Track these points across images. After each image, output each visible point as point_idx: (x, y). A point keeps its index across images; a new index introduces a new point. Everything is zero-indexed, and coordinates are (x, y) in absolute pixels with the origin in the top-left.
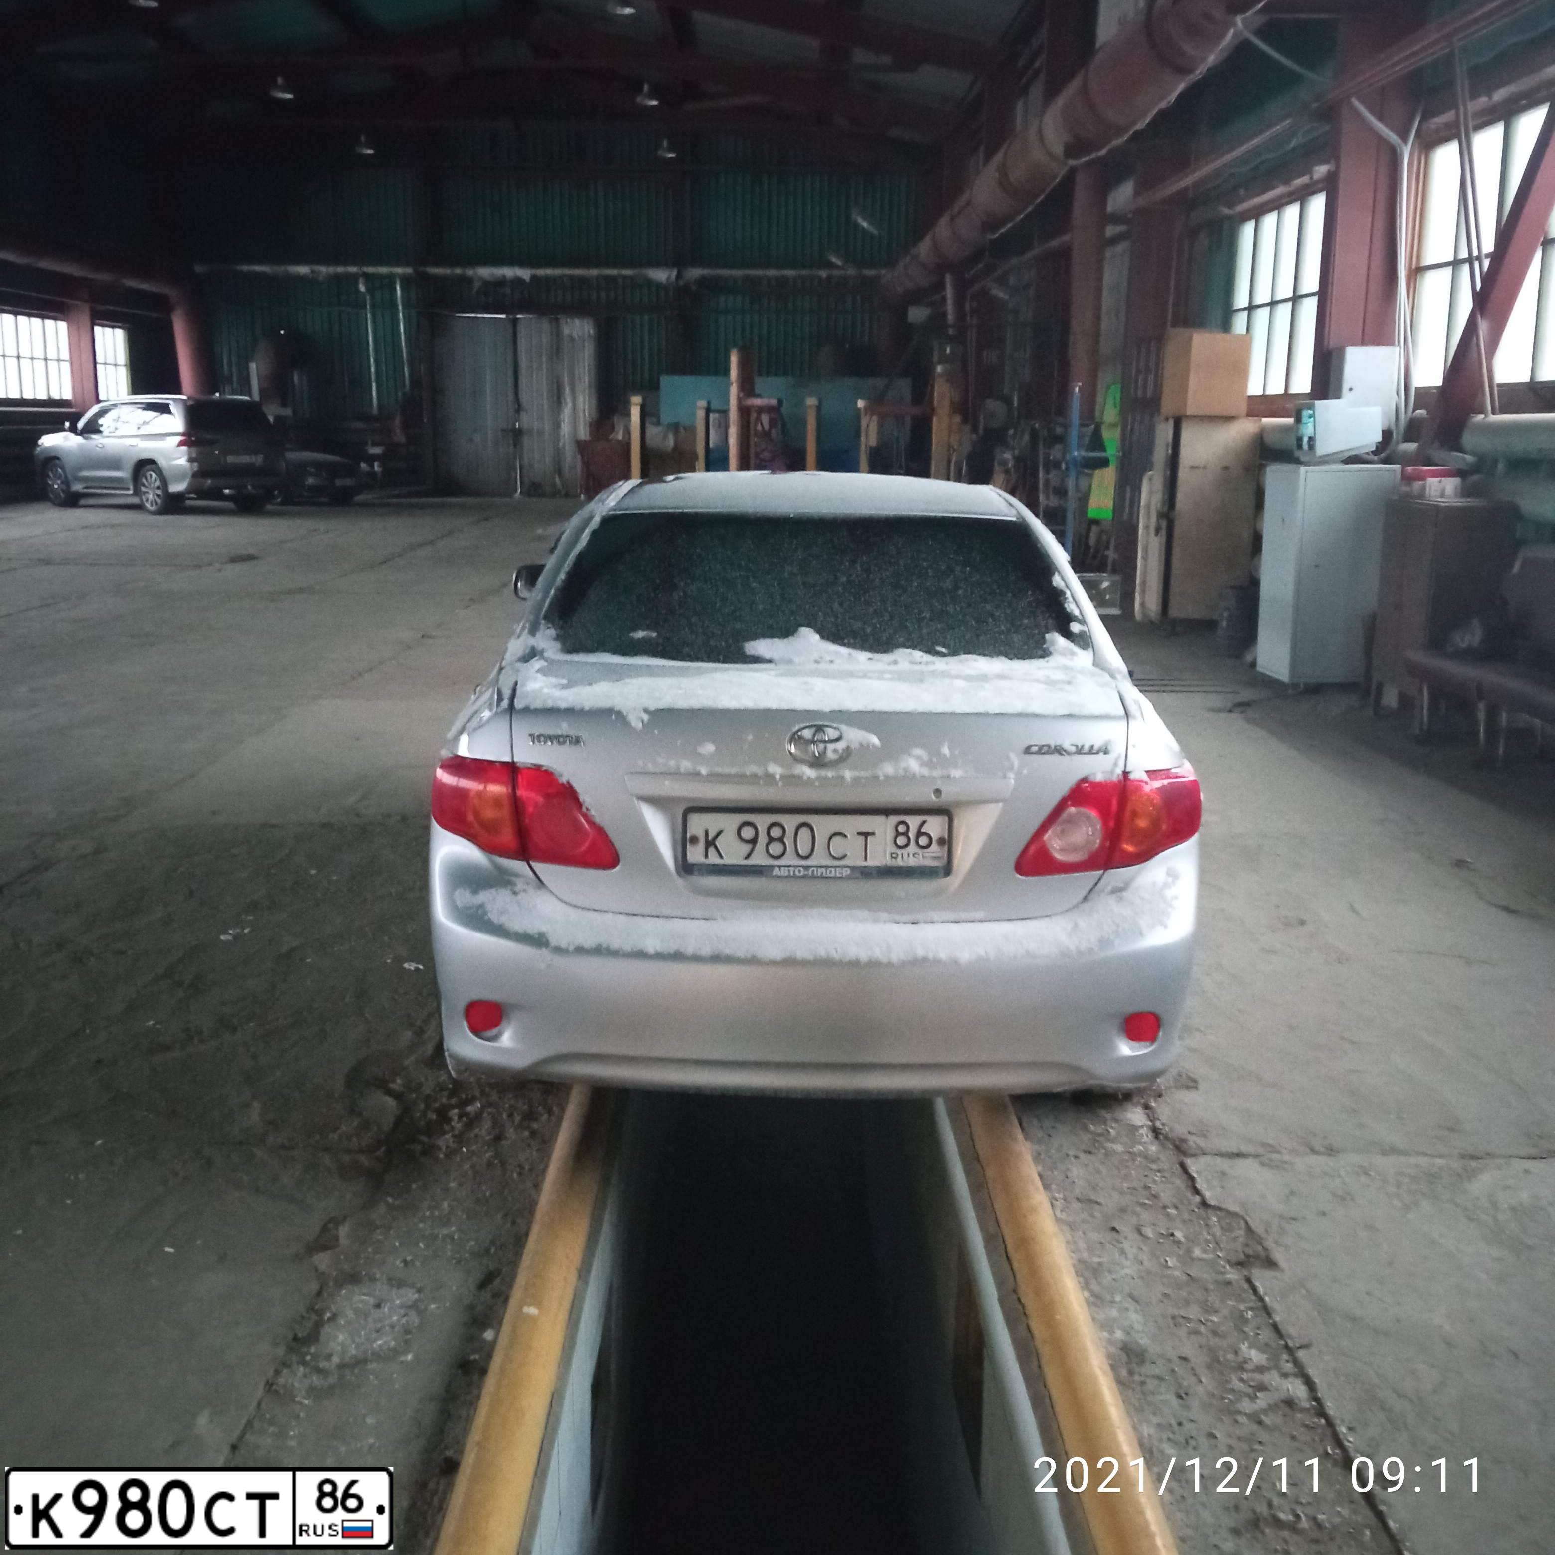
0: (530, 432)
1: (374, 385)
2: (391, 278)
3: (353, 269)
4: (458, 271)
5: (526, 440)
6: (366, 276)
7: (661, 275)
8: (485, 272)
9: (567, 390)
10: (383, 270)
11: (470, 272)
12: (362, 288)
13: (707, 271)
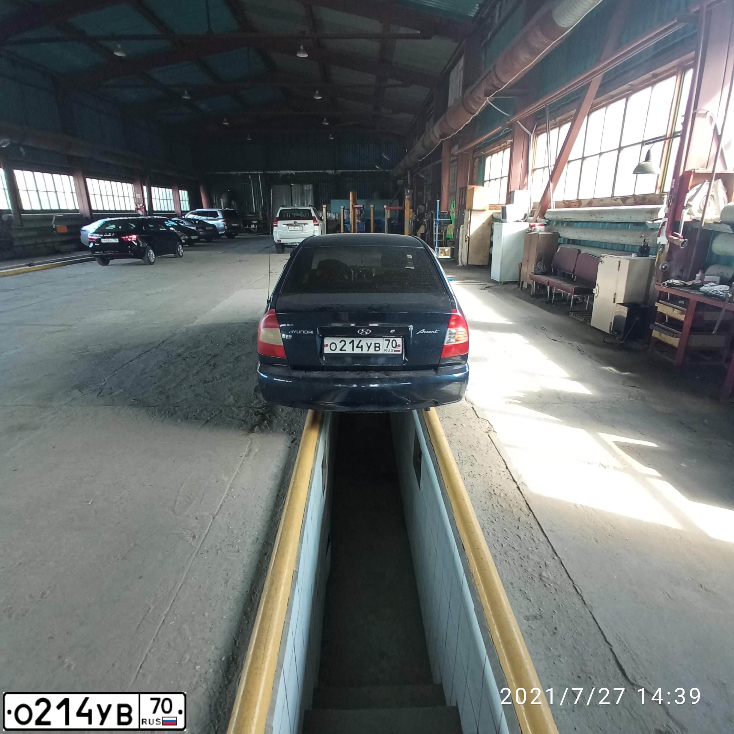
1: (254, 204)
2: (257, 174)
3: (247, 172)
4: (275, 172)
6: (251, 174)
7: (330, 172)
8: (283, 172)
10: (255, 172)
12: (250, 178)
13: (343, 171)
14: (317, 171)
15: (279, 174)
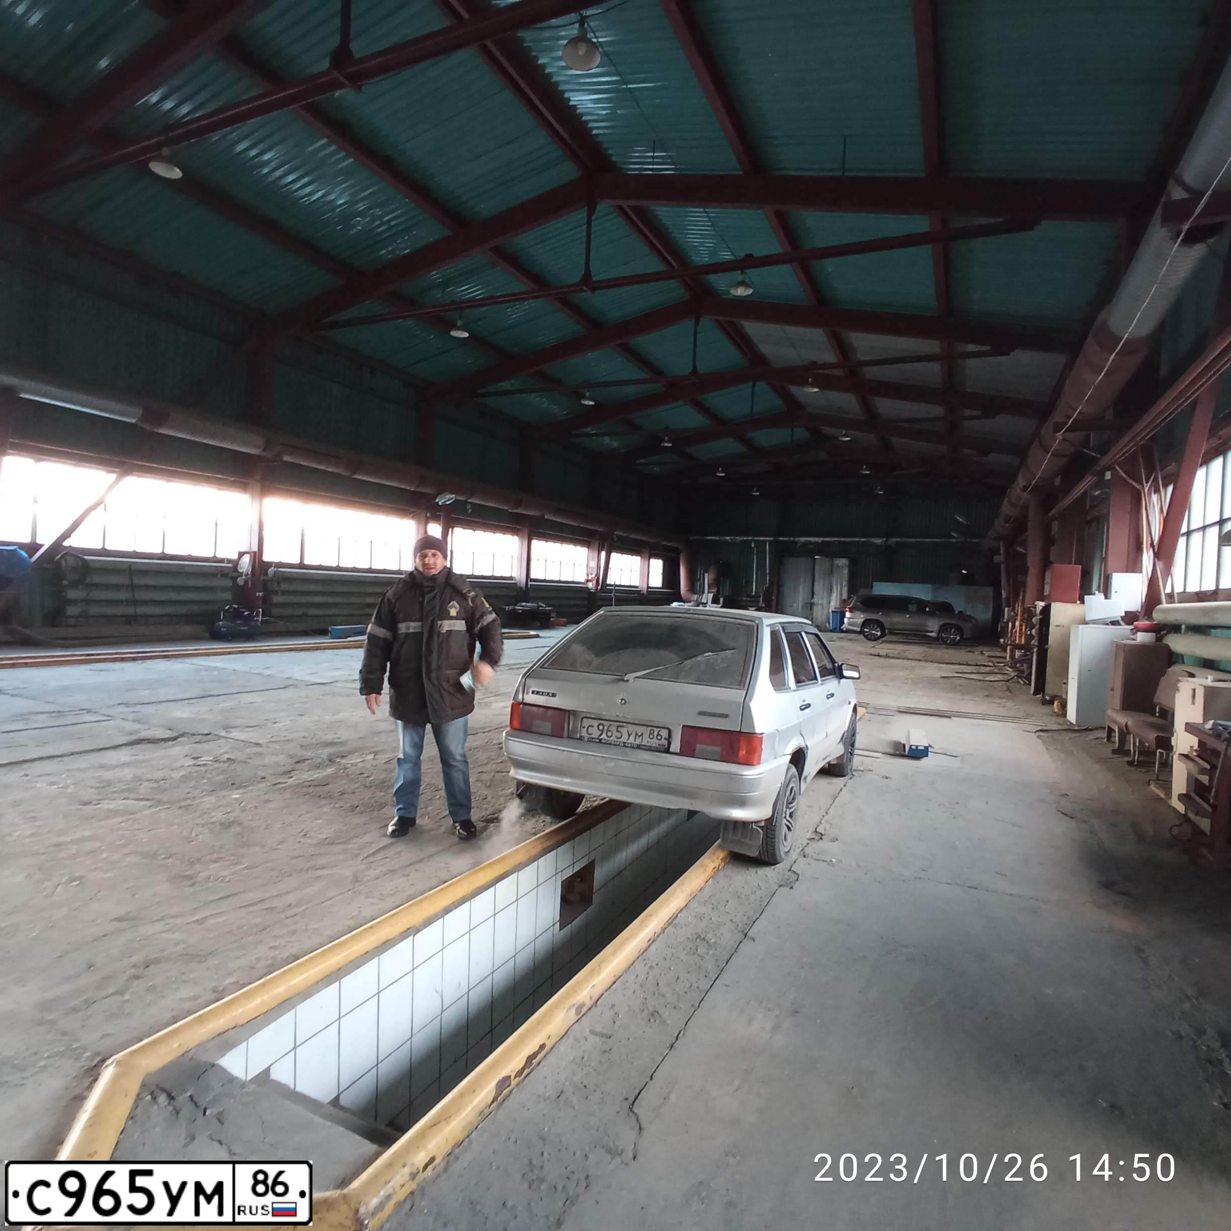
0: (817, 604)
1: (754, 583)
2: (765, 541)
3: (750, 538)
4: (792, 539)
5: (815, 608)
6: (755, 541)
7: (878, 541)
8: (803, 539)
9: (835, 587)
10: (762, 539)
11: (797, 539)
12: (753, 545)
13: (899, 539)
14: (858, 539)
15: (796, 543)
